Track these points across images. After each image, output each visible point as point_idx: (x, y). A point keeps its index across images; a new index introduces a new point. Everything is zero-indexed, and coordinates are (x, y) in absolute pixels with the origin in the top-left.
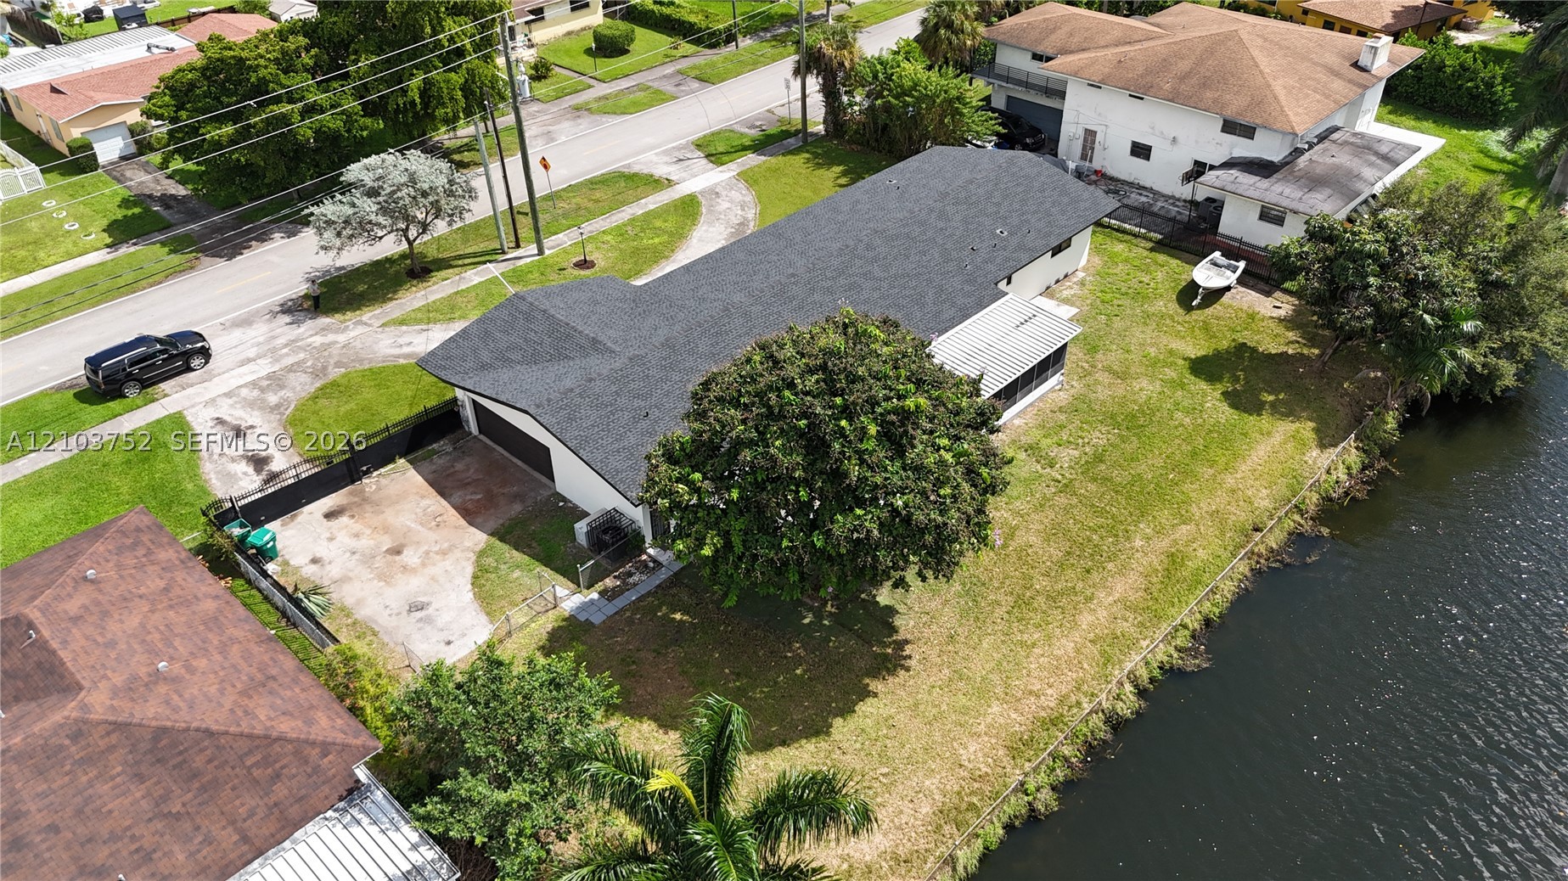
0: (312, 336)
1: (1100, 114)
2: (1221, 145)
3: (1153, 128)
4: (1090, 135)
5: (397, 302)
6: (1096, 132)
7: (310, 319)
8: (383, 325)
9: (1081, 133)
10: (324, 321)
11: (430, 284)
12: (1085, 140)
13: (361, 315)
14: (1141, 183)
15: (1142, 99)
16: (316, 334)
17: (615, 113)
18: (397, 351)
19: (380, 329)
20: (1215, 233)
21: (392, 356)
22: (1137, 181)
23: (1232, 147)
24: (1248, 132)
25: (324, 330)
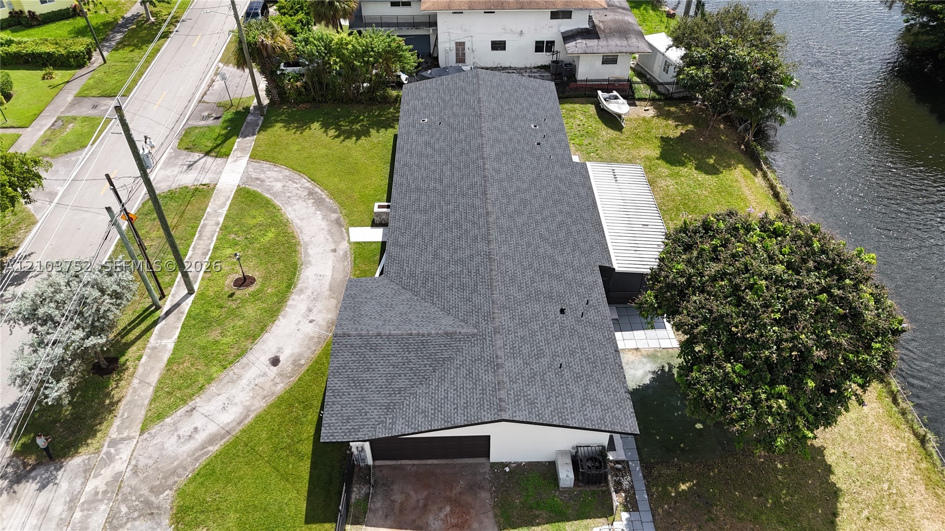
0: (84, 484)
1: (465, 30)
2: (552, 27)
3: (505, 29)
4: (460, 46)
5: (124, 402)
6: (464, 43)
7: (58, 470)
8: (142, 432)
9: (453, 46)
10: (75, 463)
11: (131, 370)
12: (457, 50)
13: (106, 435)
14: (503, 66)
15: (493, 12)
16: (87, 479)
17: (75, 150)
18: (192, 445)
19: (146, 435)
20: (576, 81)
21: (196, 450)
22: (500, 66)
23: (559, 26)
24: (567, 14)
25: (87, 472)
